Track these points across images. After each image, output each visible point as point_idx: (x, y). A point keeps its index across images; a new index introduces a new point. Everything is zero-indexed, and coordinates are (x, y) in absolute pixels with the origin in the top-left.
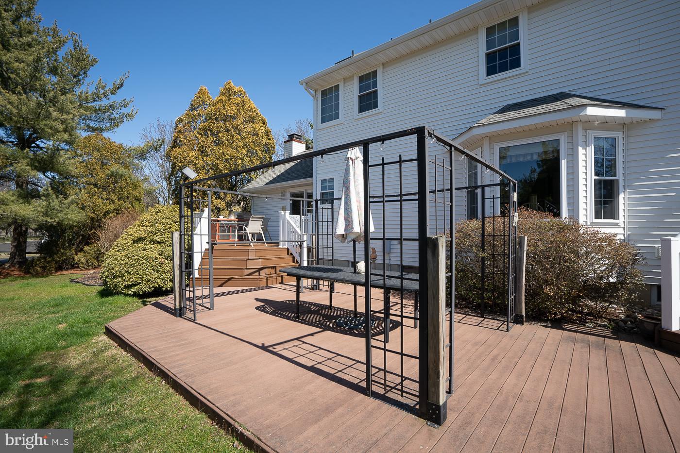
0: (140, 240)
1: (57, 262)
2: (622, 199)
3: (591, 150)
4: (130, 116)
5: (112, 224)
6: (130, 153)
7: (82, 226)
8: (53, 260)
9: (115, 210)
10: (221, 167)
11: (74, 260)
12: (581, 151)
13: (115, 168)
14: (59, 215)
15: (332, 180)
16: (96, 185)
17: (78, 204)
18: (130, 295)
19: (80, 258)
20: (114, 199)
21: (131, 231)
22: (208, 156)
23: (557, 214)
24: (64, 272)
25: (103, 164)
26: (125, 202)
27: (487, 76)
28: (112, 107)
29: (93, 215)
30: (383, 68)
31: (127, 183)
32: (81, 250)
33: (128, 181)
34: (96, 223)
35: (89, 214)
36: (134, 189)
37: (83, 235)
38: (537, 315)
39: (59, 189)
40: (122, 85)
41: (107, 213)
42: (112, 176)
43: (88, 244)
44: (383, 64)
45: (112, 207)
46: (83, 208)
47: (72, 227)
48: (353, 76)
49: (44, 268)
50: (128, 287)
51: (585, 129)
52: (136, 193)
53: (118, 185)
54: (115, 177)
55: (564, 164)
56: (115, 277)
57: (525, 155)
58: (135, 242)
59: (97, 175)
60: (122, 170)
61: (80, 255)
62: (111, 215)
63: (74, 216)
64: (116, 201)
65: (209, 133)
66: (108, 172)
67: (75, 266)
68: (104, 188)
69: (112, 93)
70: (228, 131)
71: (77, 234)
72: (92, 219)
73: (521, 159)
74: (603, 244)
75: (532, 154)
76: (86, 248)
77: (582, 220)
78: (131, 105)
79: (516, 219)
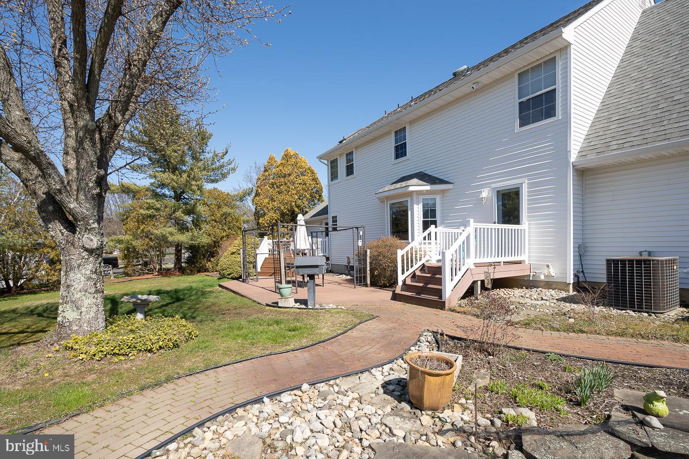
0: (233, 253)
1: (197, 267)
3: (421, 206)
4: (234, 169)
5: (224, 244)
6: (234, 198)
7: (209, 246)
8: (195, 266)
9: (226, 235)
10: (282, 208)
11: (206, 267)
12: (415, 206)
13: (226, 209)
14: (198, 240)
15: (336, 217)
16: (215, 221)
17: (207, 233)
18: (229, 278)
19: (209, 265)
20: (226, 229)
21: (230, 249)
22: (274, 201)
23: (408, 239)
24: (201, 274)
25: (219, 207)
26: (232, 230)
27: (397, 159)
28: (222, 166)
29: (215, 239)
30: (356, 150)
31: (233, 218)
32: (210, 261)
33: (233, 217)
34: (216, 244)
35: (212, 239)
36: (237, 222)
37: (210, 252)
38: (374, 284)
39: (197, 224)
40: (227, 152)
41: (222, 237)
42: (224, 215)
43: (213, 257)
44: (356, 147)
45: (224, 234)
46: (209, 235)
47: (203, 246)
48: (343, 154)
49: (191, 271)
50: (229, 275)
51: (418, 195)
52: (238, 224)
53: (228, 220)
54: (225, 215)
55: (410, 212)
56: (223, 270)
58: (232, 254)
59: (216, 215)
60: (229, 210)
61: (209, 263)
62: (224, 239)
63: (205, 240)
64: (227, 230)
65: (275, 186)
66: (222, 213)
67: (206, 270)
68: (220, 222)
69: (222, 158)
70: (286, 184)
71: (207, 251)
72: (215, 242)
76: (212, 259)
78: (234, 162)
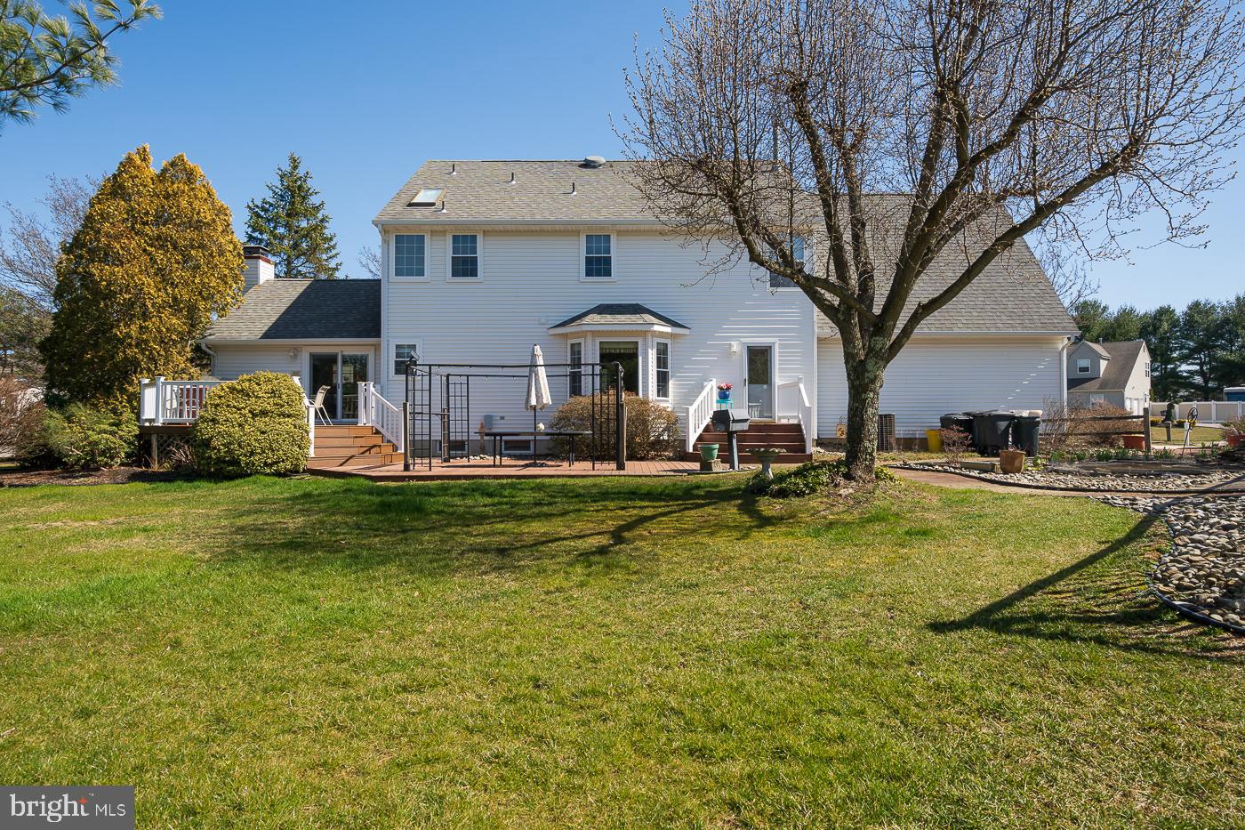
2: (671, 383)
3: (655, 351)
12: (650, 351)
15: (412, 347)
23: (637, 394)
27: (587, 276)
30: (484, 236)
44: (484, 231)
48: (444, 232)
51: (653, 336)
55: (640, 359)
57: (615, 349)
73: (613, 351)
74: (660, 413)
75: (620, 349)
77: (651, 397)
79: (623, 397)
